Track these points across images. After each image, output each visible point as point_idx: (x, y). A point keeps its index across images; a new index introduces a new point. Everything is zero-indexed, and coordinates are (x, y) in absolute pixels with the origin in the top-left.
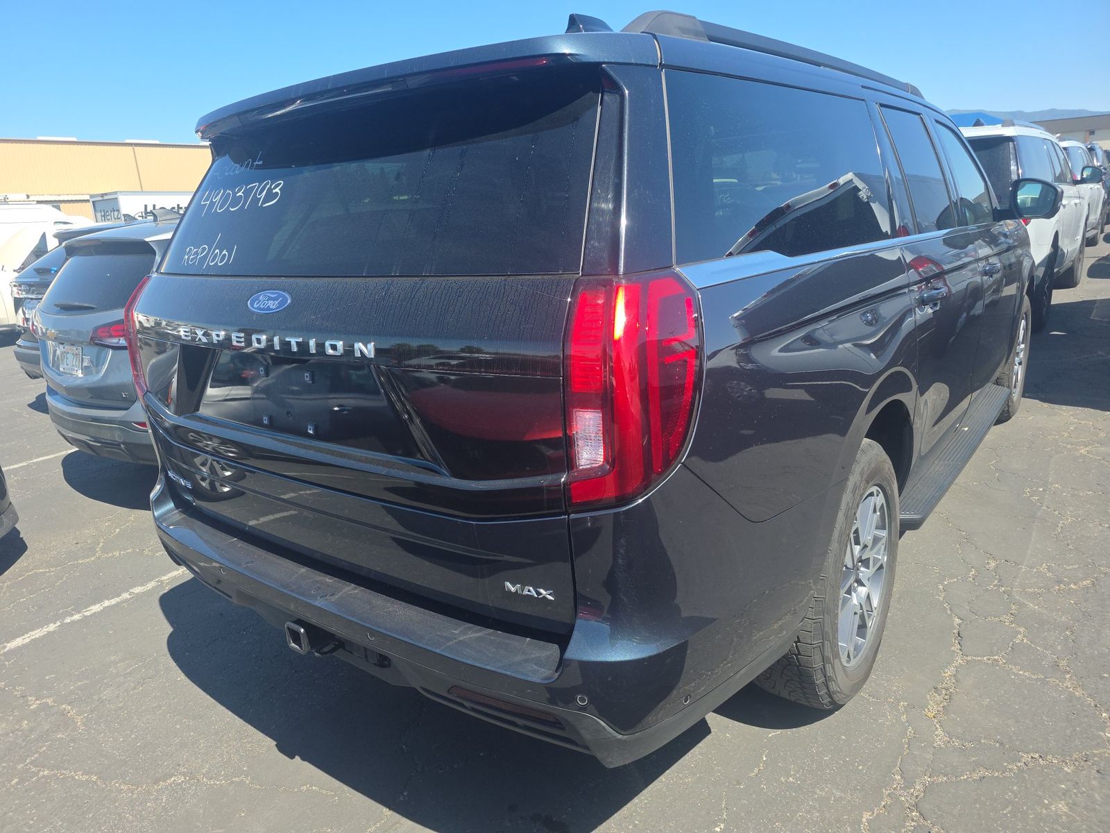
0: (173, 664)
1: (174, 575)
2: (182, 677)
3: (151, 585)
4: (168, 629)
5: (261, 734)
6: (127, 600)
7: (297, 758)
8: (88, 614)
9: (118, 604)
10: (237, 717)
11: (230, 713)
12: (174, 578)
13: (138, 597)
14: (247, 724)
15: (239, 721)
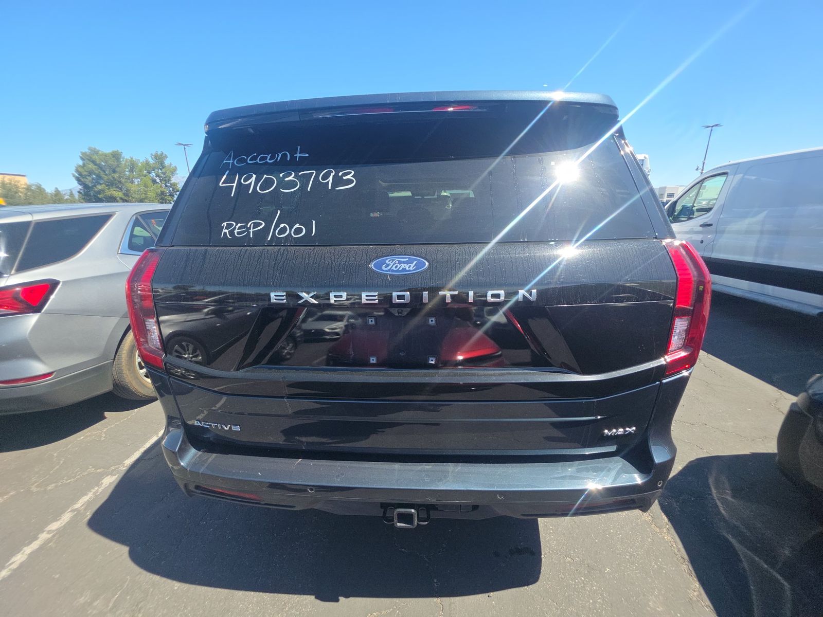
0: (156, 578)
1: (86, 500)
2: (177, 585)
3: (66, 517)
4: (125, 550)
5: (296, 596)
6: (49, 541)
7: (341, 599)
8: (14, 566)
9: (41, 548)
10: (261, 593)
11: (252, 593)
12: (89, 504)
13: (61, 532)
14: (276, 594)
15: (266, 597)
